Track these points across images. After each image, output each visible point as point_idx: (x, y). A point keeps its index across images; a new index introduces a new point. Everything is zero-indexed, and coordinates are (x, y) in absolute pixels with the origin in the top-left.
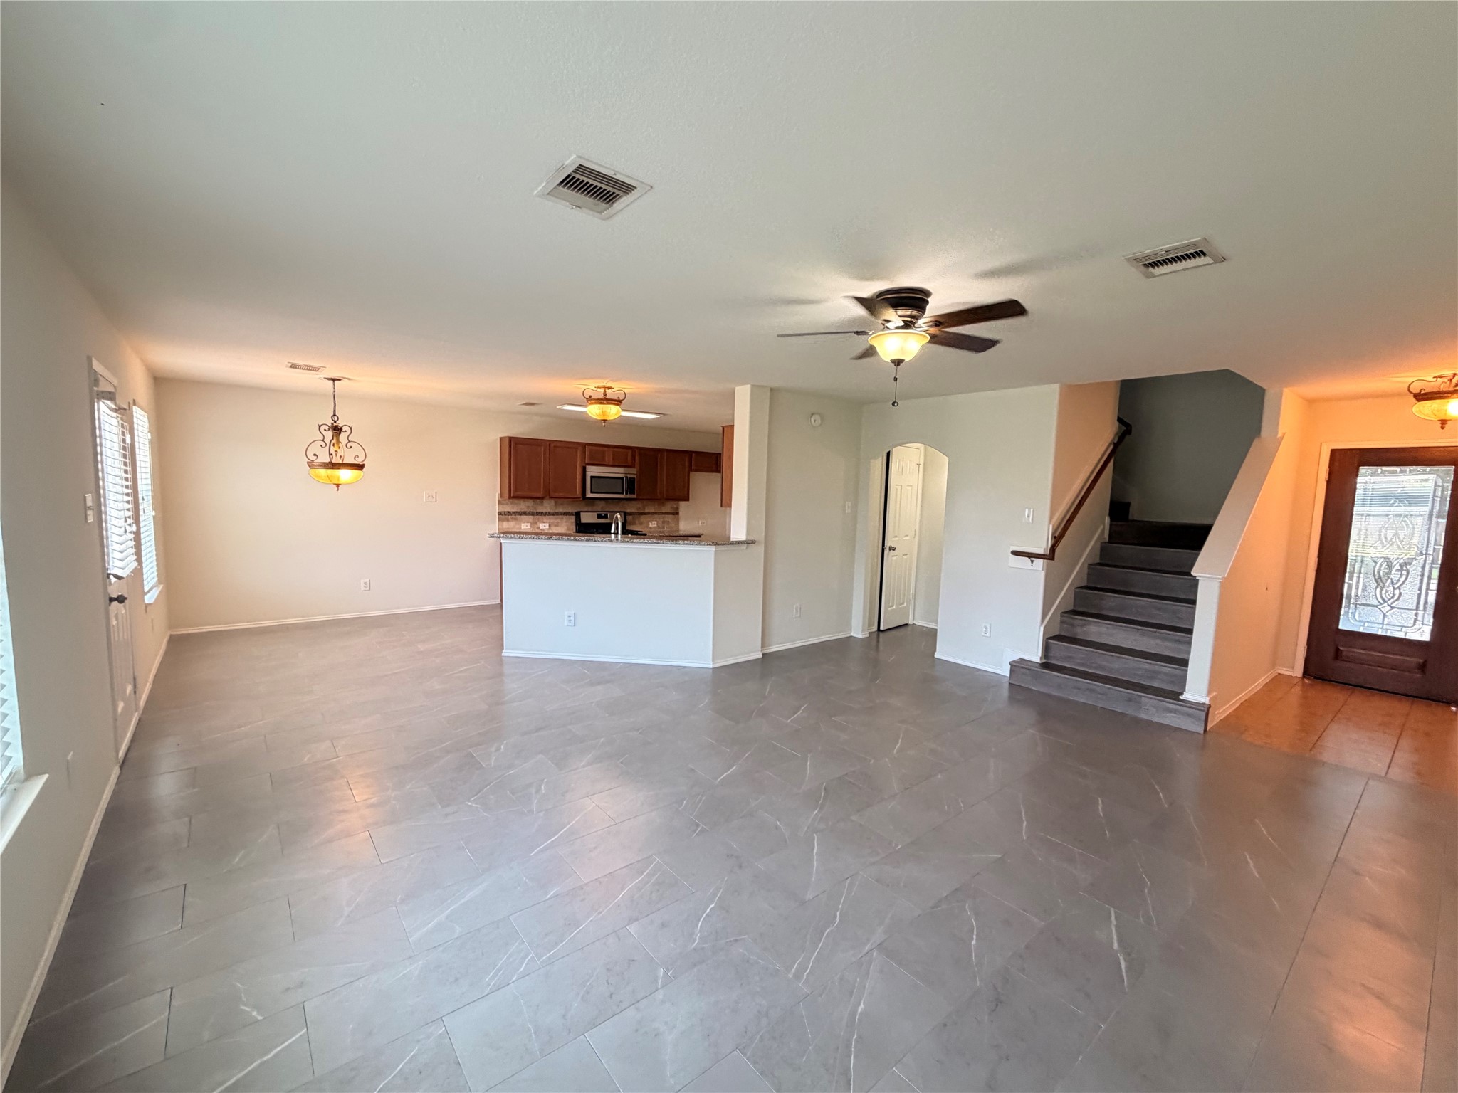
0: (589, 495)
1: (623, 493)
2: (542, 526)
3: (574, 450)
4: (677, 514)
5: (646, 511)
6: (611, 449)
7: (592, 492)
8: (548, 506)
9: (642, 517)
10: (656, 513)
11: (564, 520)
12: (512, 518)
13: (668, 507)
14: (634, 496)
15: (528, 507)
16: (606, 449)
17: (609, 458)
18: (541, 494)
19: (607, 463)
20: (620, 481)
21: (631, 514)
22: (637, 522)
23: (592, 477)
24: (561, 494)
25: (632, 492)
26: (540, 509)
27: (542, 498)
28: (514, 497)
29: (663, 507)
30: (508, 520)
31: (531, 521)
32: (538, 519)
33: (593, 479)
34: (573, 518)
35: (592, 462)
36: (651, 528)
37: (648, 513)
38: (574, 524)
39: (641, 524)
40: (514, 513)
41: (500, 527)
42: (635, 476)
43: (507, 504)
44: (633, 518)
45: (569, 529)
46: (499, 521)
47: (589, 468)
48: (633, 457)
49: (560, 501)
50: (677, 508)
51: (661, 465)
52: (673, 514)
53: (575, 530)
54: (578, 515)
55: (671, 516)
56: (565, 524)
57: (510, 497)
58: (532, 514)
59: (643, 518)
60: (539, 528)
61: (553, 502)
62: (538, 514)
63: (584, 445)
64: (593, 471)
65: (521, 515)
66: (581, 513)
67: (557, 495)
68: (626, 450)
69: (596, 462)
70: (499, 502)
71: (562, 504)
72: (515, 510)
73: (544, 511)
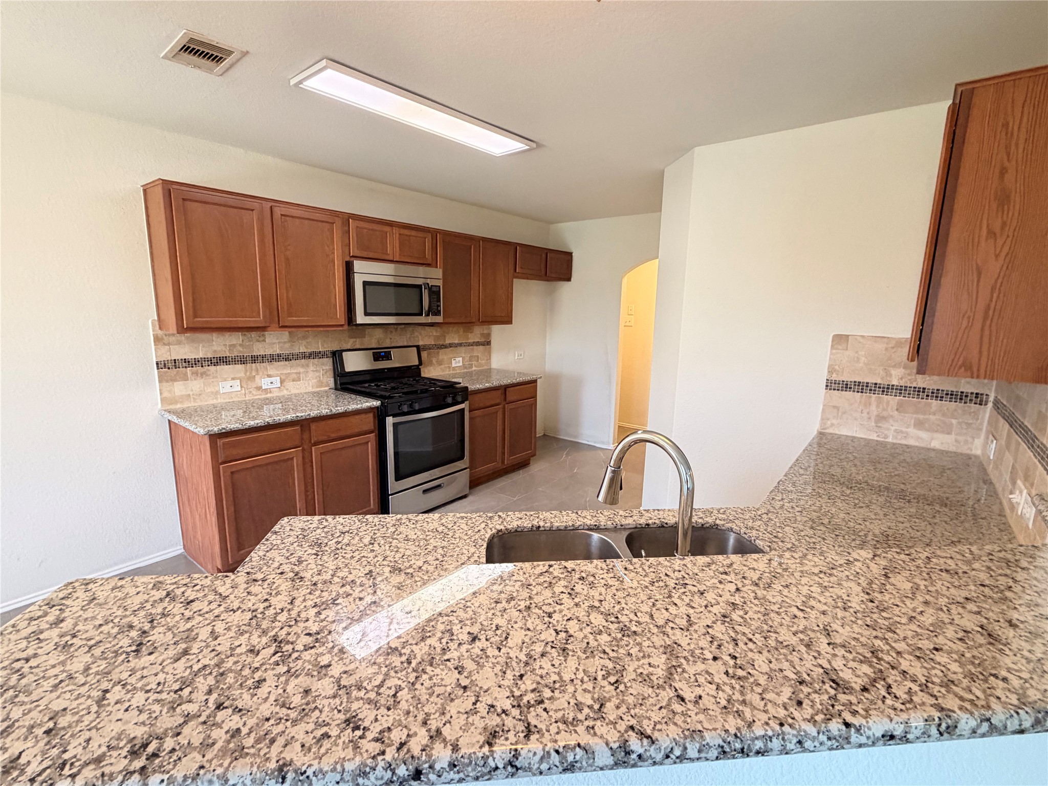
0: (361, 318)
1: (421, 314)
2: (265, 383)
3: (327, 226)
4: (489, 343)
5: (448, 342)
6: (396, 230)
7: (366, 314)
8: (274, 342)
9: (442, 351)
10: (460, 345)
11: (312, 368)
12: (196, 374)
13: (476, 334)
14: (439, 319)
15: (233, 346)
16: (387, 229)
17: (393, 246)
18: (260, 320)
19: (391, 258)
20: (416, 290)
21: (427, 348)
22: (434, 361)
23: (366, 284)
24: (304, 320)
25: (437, 313)
26: (259, 349)
27: (263, 329)
28: (192, 329)
29: (470, 335)
30: (185, 378)
31: (242, 375)
32: (257, 370)
33: (367, 287)
34: (328, 364)
35: (365, 254)
36: (454, 368)
37: (451, 345)
38: (331, 374)
39: (440, 363)
40: (197, 362)
41: (166, 394)
42: (440, 283)
43: (179, 343)
44: (429, 354)
45: (320, 384)
46: (160, 381)
47: (358, 265)
48: (434, 248)
49: (300, 332)
50: (489, 335)
51: (475, 264)
52: (483, 344)
53: (332, 385)
54: (337, 356)
55: (481, 347)
56: (311, 374)
57: (182, 330)
58: (242, 360)
59: (443, 355)
60: (259, 388)
61: (285, 334)
62: (255, 359)
63: (346, 218)
64: (364, 271)
65: (216, 364)
66: (344, 354)
67: (292, 320)
68: (420, 234)
69: (371, 255)
70: (157, 340)
71: (305, 338)
72: (201, 355)
73: (268, 352)
